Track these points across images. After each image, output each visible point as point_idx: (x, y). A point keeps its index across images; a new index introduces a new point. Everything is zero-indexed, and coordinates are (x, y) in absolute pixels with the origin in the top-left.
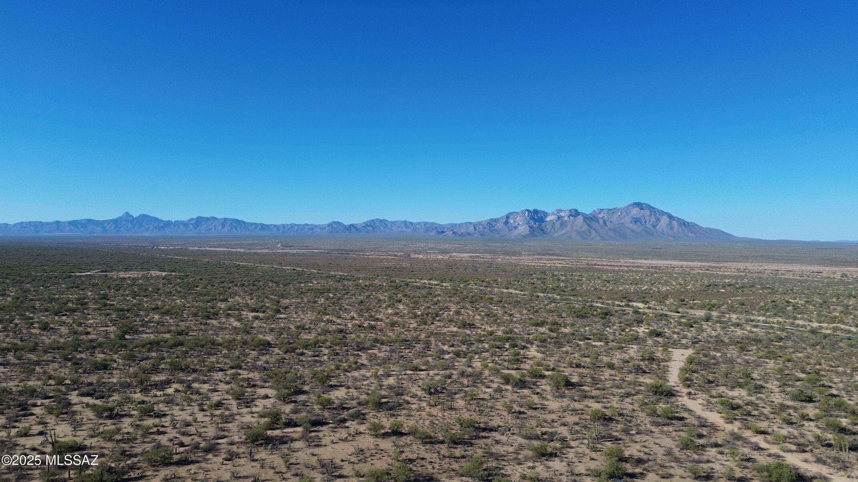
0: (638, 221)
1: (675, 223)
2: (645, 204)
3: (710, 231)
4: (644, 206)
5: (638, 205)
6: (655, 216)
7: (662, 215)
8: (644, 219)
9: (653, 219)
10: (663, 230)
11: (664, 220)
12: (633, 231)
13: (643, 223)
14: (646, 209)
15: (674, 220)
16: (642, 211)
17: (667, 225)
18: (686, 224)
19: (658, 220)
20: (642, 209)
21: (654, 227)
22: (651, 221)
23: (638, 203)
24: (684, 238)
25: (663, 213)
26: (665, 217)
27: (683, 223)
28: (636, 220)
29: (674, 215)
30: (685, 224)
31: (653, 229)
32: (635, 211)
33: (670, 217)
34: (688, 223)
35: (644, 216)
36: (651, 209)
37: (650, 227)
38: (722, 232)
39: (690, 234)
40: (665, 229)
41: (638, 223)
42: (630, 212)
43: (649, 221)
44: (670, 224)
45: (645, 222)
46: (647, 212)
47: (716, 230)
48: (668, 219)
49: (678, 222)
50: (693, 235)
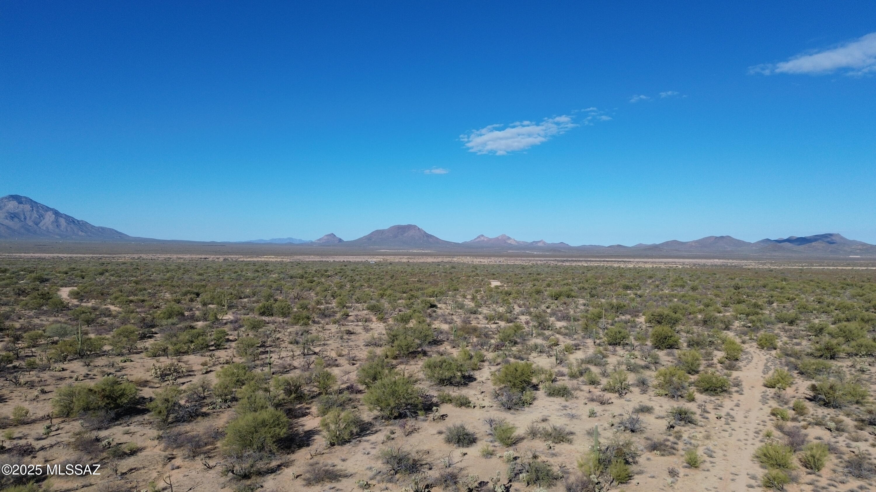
0: (15, 216)
1: (62, 221)
2: (26, 198)
3: (102, 230)
4: (23, 199)
5: (16, 198)
6: (37, 211)
7: (47, 211)
8: (24, 214)
9: (35, 215)
10: (47, 228)
11: (49, 217)
12: (8, 228)
13: (22, 219)
14: (26, 203)
15: (61, 217)
16: (21, 205)
17: (53, 222)
18: (76, 221)
19: (41, 216)
20: (20, 203)
21: (37, 224)
22: (33, 218)
23: (16, 195)
24: (73, 237)
25: (48, 209)
26: (50, 213)
27: (71, 221)
28: (13, 216)
29: (62, 212)
30: (74, 222)
31: (35, 226)
32: (12, 205)
33: (57, 213)
34: (78, 221)
35: (23, 211)
36: (33, 204)
37: (31, 223)
38: (116, 231)
39: (80, 233)
40: (51, 227)
41: (16, 220)
42: (5, 205)
43: (30, 218)
44: (56, 221)
45: (25, 219)
46: (28, 207)
47: (110, 229)
48: (54, 216)
49: (66, 220)
50: (83, 234)
